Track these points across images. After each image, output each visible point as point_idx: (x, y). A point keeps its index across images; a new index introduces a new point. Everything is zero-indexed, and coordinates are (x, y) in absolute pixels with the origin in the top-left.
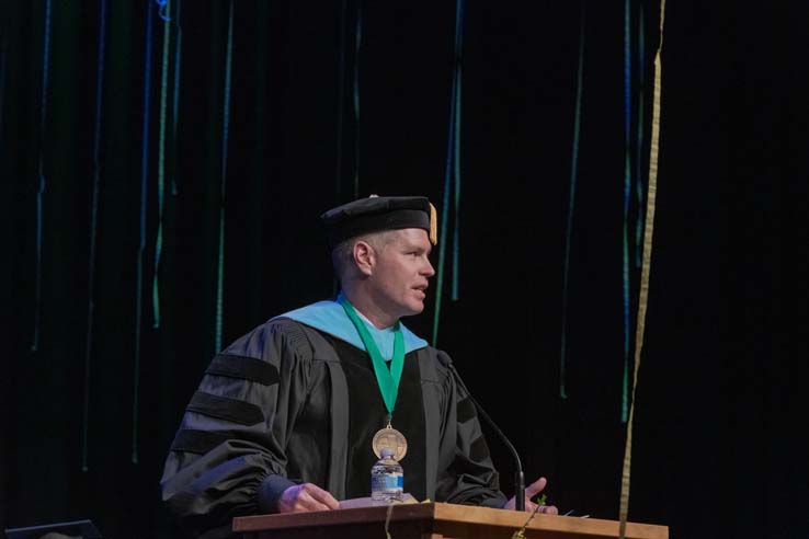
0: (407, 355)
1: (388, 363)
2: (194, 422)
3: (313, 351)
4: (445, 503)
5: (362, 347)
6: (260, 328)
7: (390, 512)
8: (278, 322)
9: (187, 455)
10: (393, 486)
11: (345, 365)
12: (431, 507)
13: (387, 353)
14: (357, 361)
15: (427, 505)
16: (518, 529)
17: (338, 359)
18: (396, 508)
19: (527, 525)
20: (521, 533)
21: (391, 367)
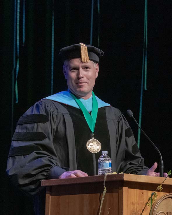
0: (98, 109)
1: (90, 113)
4: (129, 174)
5: (78, 107)
7: (105, 178)
11: (71, 115)
12: (123, 175)
13: (89, 108)
16: (159, 184)
17: (68, 113)
18: (108, 176)
19: (163, 183)
20: (161, 186)
21: (92, 114)
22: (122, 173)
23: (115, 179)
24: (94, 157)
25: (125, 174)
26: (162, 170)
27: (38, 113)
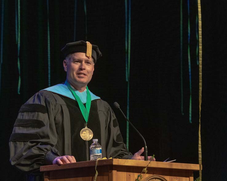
0: (92, 101)
1: (85, 104)
2: (18, 130)
3: (56, 101)
4: (118, 159)
5: (74, 99)
6: (37, 94)
7: (97, 163)
8: (43, 92)
9: (18, 143)
10: (98, 153)
11: (68, 106)
13: (84, 101)
14: (73, 104)
15: (111, 159)
16: (145, 167)
17: (65, 104)
18: (99, 161)
19: (148, 166)
20: (146, 169)
21: (86, 106)
22: (111, 158)
23: (105, 163)
24: (87, 144)
25: (114, 159)
26: (147, 154)
27: (40, 104)
